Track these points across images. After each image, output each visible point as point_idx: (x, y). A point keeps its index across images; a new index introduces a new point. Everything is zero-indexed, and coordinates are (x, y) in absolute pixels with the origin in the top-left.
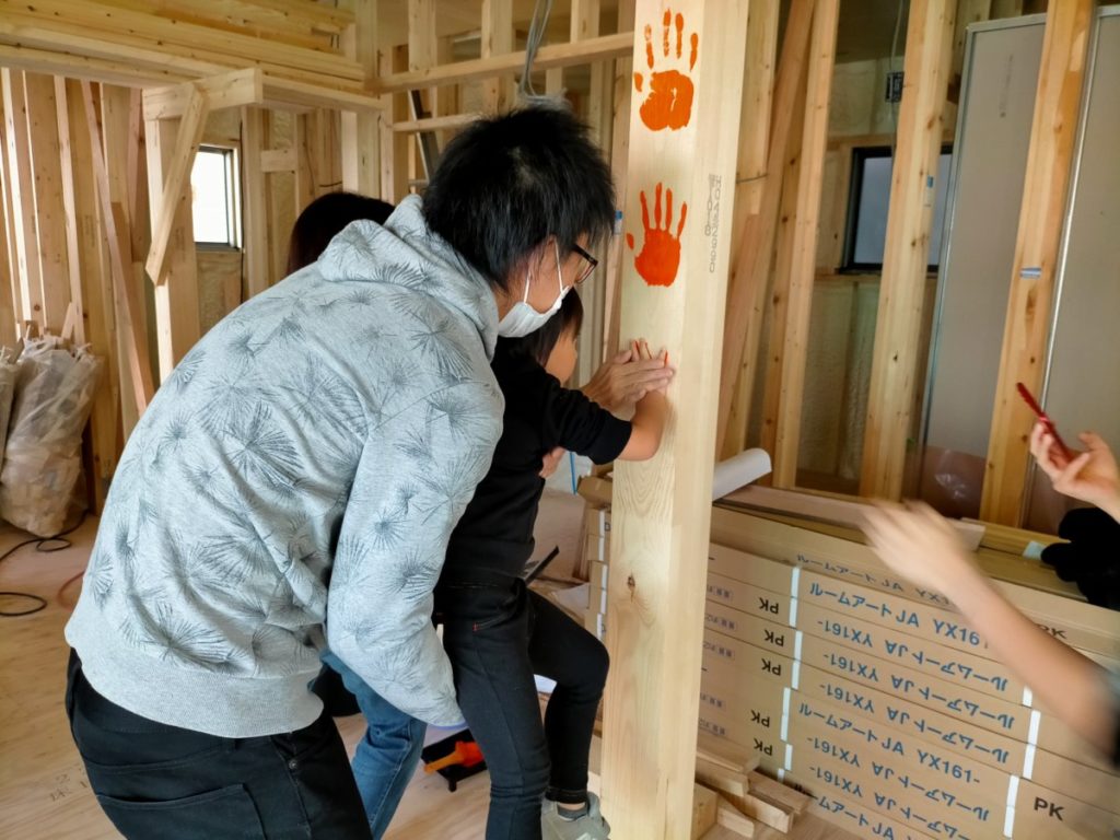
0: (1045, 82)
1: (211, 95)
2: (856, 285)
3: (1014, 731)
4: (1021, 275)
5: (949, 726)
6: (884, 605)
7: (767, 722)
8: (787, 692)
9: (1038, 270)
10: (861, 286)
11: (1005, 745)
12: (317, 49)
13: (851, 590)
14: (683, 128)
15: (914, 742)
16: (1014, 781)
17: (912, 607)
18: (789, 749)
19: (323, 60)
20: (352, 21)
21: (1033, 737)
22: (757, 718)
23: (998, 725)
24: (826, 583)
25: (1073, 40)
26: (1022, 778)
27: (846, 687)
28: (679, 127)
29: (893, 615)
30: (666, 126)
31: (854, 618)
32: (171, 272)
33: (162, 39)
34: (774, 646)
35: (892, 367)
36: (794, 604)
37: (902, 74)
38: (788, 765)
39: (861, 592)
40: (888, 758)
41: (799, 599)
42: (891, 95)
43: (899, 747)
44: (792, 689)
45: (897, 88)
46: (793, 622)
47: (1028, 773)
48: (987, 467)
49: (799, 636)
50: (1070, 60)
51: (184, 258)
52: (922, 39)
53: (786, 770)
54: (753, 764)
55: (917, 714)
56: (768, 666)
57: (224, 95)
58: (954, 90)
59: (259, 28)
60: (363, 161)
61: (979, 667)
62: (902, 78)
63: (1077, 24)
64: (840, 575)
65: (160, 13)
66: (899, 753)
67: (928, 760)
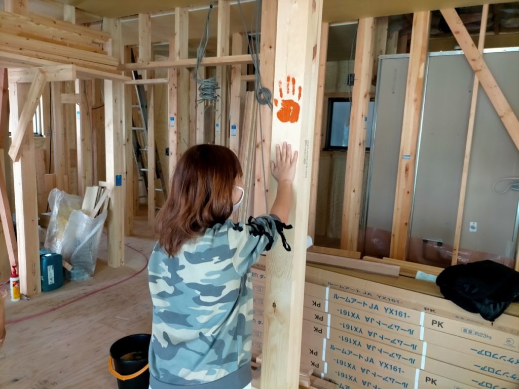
0: (410, 81)
1: (48, 75)
2: (331, 155)
3: (417, 351)
4: (403, 158)
5: (391, 350)
6: (364, 302)
7: (316, 354)
8: (325, 340)
9: (409, 156)
10: (334, 156)
11: (414, 356)
12: (95, 52)
13: (351, 296)
14: (295, 123)
15: (378, 357)
16: (418, 371)
17: (375, 302)
18: (326, 364)
19: (98, 57)
20: (110, 38)
21: (424, 352)
22: (312, 352)
23: (411, 349)
24: (340, 293)
25: (420, 66)
26: (421, 369)
27: (349, 336)
28: (294, 122)
29: (368, 306)
30: (288, 121)
31: (352, 308)
32: (22, 155)
33: (21, 47)
34: (319, 321)
35: (353, 194)
36: (327, 302)
37: (354, 74)
38: (326, 371)
39: (355, 297)
40: (367, 365)
41: (329, 300)
42: (349, 83)
43: (372, 361)
44: (327, 339)
45: (352, 80)
46: (326, 310)
47: (423, 367)
48: (392, 236)
49: (329, 316)
50: (419, 73)
51: (29, 148)
52: (362, 61)
53: (325, 374)
54: (311, 373)
55: (379, 346)
56: (316, 330)
57: (55, 76)
58: (374, 81)
59: (68, 42)
60: (115, 101)
61: (403, 326)
62: (354, 76)
63: (421, 60)
64: (346, 290)
65: (21, 35)
66: (372, 363)
67: (384, 365)
